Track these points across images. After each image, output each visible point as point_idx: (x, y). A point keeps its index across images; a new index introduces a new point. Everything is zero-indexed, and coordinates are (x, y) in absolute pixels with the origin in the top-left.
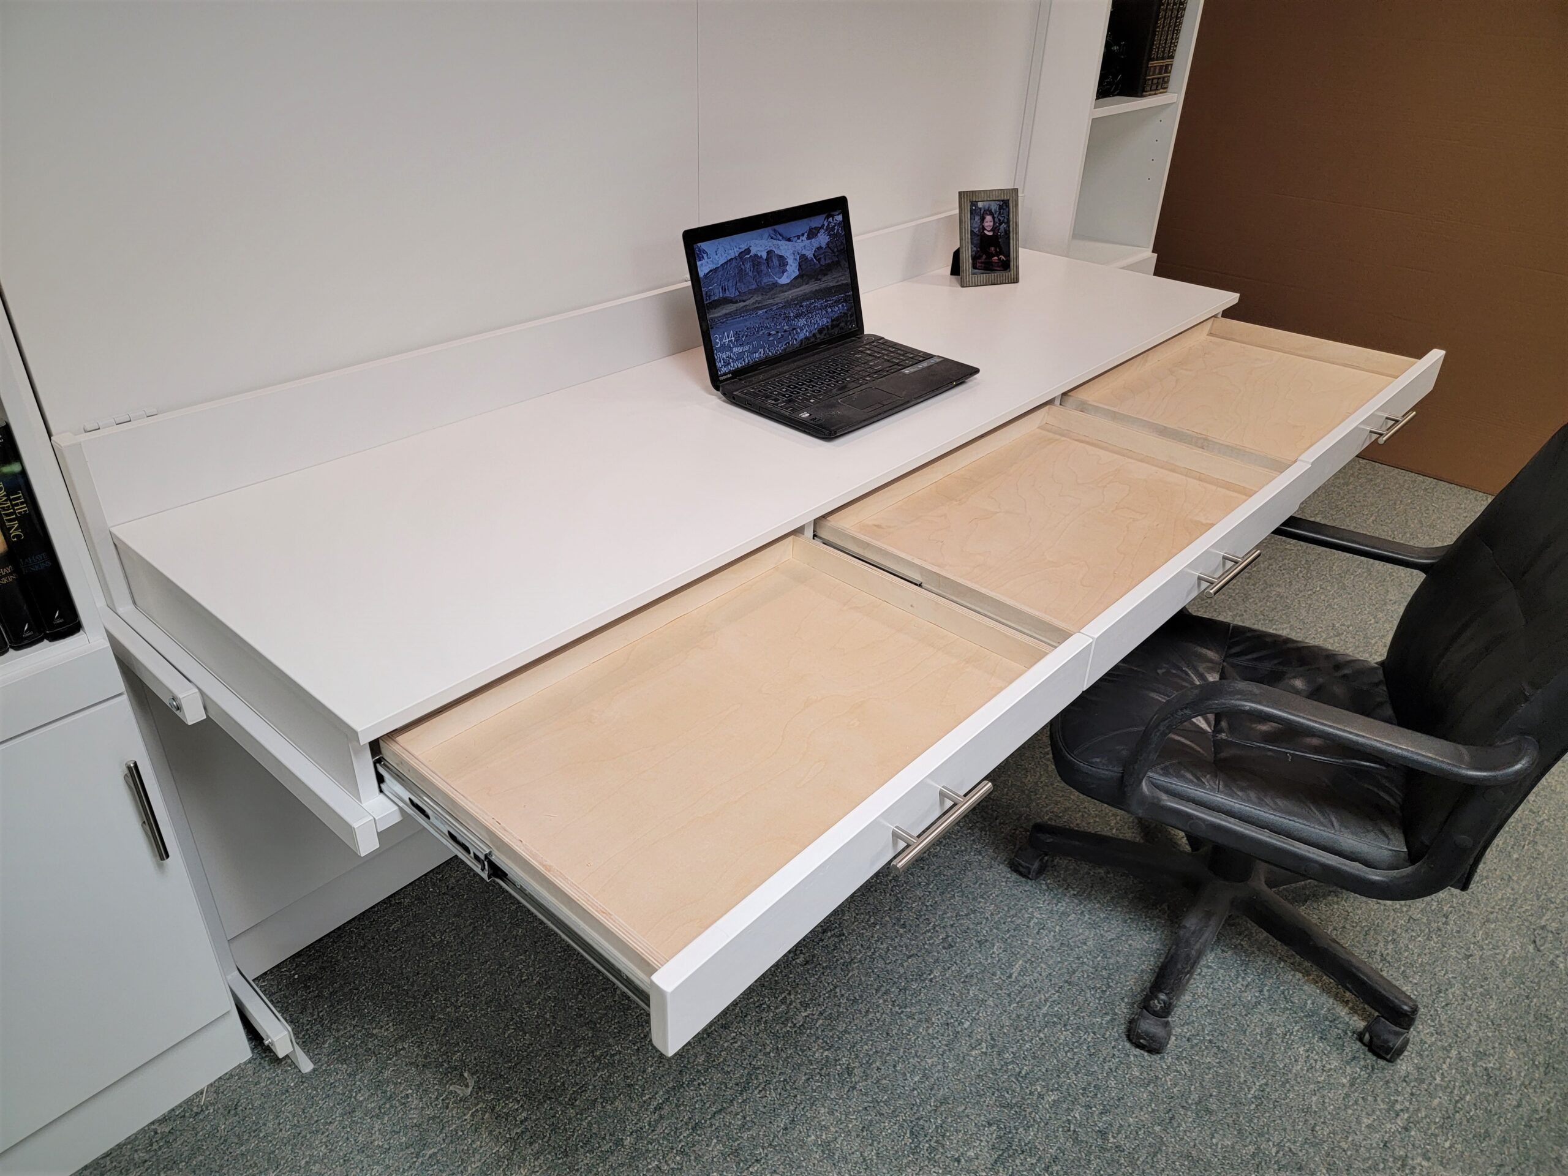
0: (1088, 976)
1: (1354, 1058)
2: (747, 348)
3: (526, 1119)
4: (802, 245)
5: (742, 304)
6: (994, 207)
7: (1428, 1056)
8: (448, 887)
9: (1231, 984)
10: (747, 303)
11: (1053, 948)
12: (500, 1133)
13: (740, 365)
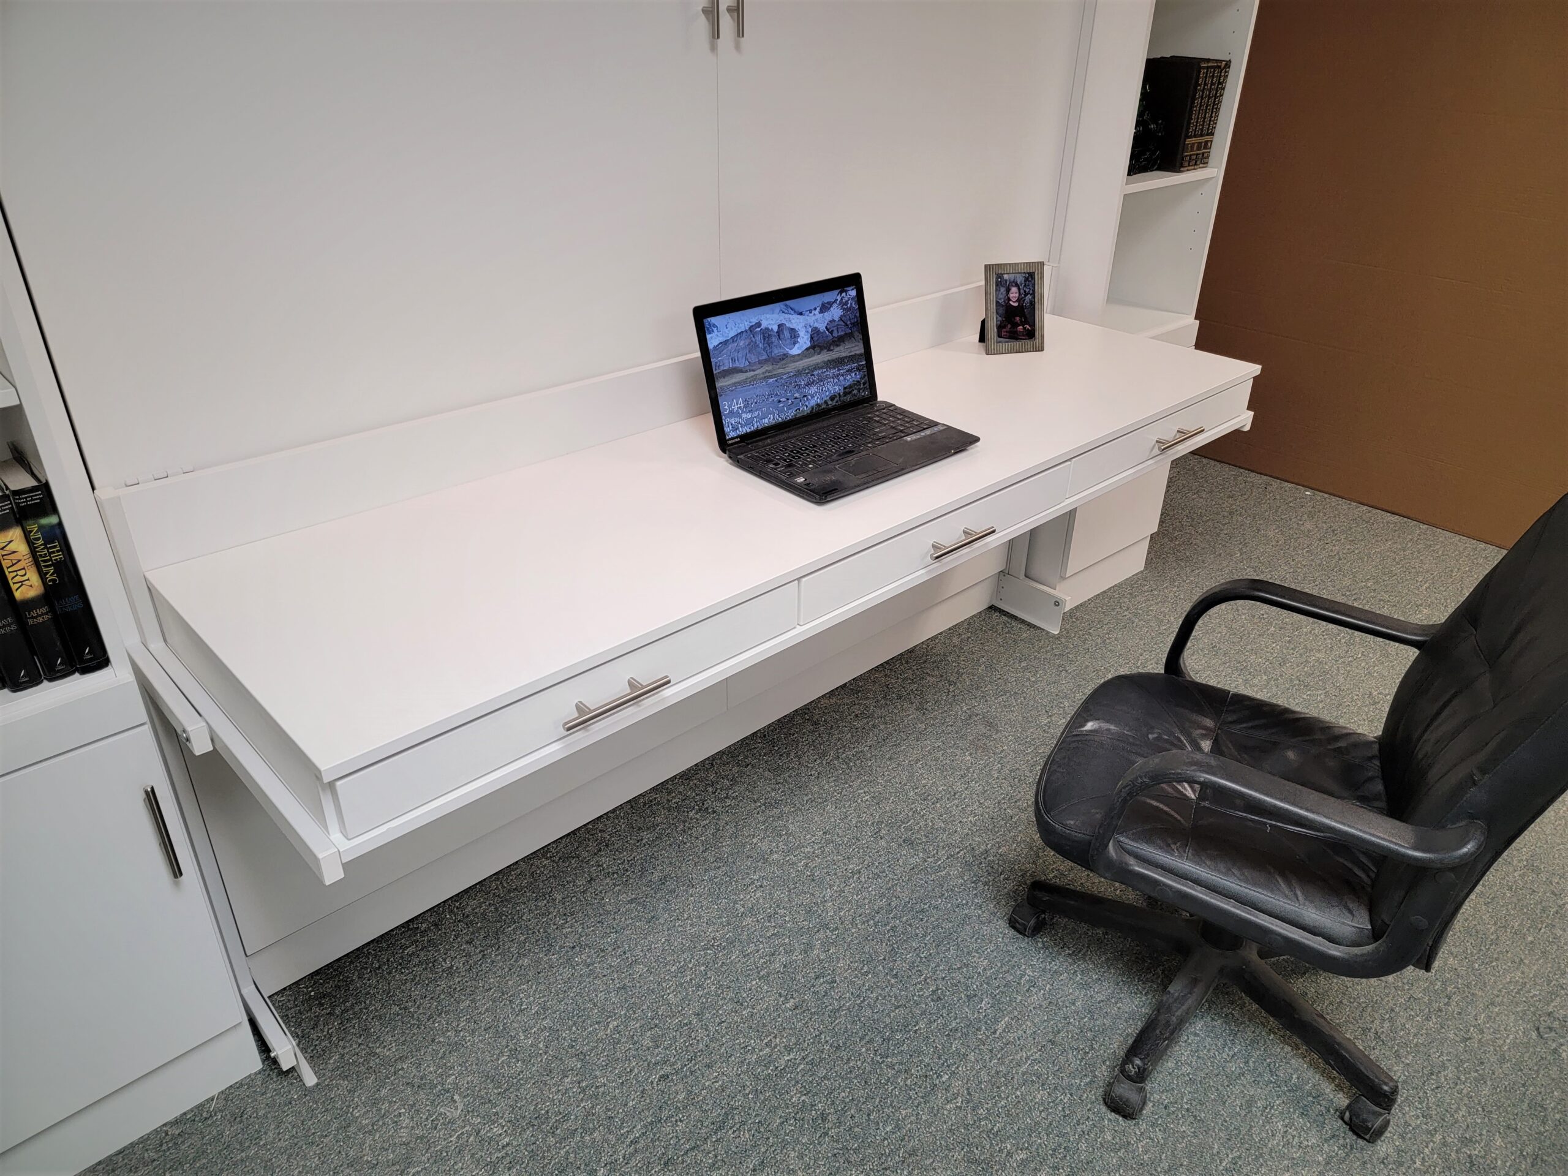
0: (1072, 1037)
1: (1333, 1136)
2: (756, 414)
3: (508, 1144)
4: (814, 318)
5: (752, 373)
6: (1020, 279)
7: (1410, 1139)
8: (464, 915)
9: (1216, 1053)
10: (756, 373)
11: (1041, 1006)
12: (482, 1156)
13: (748, 430)
